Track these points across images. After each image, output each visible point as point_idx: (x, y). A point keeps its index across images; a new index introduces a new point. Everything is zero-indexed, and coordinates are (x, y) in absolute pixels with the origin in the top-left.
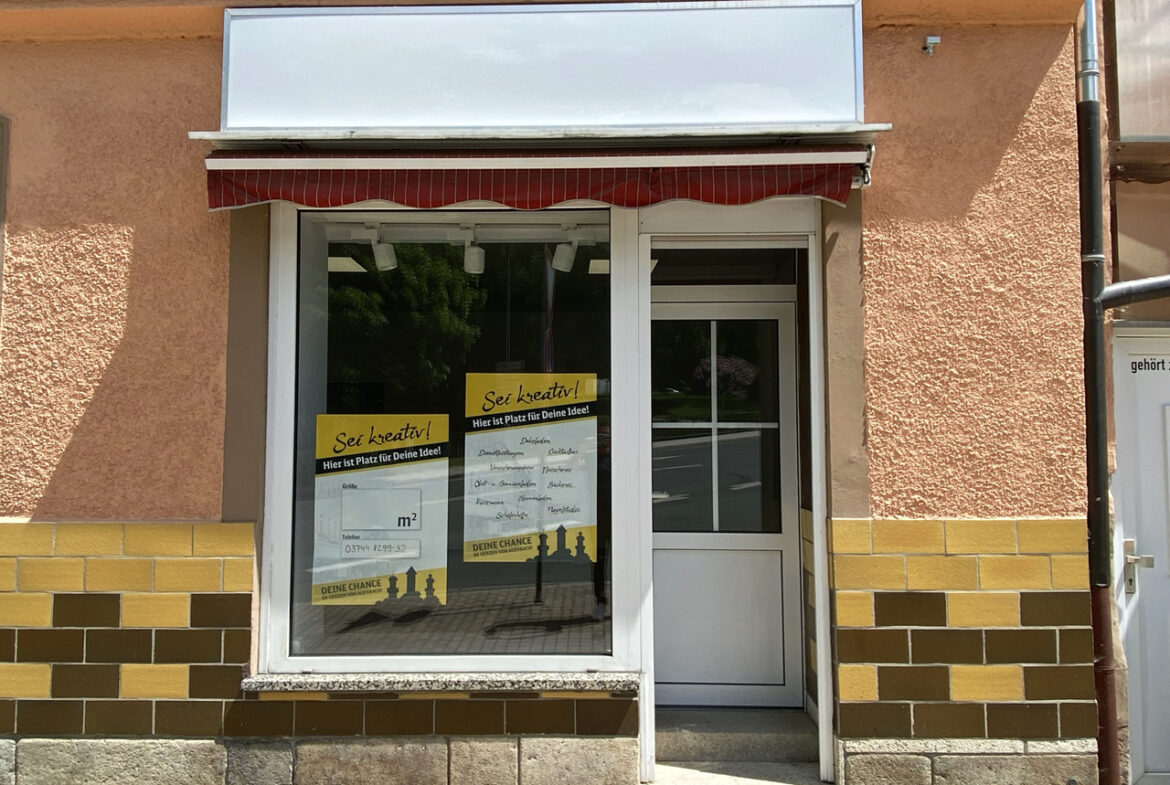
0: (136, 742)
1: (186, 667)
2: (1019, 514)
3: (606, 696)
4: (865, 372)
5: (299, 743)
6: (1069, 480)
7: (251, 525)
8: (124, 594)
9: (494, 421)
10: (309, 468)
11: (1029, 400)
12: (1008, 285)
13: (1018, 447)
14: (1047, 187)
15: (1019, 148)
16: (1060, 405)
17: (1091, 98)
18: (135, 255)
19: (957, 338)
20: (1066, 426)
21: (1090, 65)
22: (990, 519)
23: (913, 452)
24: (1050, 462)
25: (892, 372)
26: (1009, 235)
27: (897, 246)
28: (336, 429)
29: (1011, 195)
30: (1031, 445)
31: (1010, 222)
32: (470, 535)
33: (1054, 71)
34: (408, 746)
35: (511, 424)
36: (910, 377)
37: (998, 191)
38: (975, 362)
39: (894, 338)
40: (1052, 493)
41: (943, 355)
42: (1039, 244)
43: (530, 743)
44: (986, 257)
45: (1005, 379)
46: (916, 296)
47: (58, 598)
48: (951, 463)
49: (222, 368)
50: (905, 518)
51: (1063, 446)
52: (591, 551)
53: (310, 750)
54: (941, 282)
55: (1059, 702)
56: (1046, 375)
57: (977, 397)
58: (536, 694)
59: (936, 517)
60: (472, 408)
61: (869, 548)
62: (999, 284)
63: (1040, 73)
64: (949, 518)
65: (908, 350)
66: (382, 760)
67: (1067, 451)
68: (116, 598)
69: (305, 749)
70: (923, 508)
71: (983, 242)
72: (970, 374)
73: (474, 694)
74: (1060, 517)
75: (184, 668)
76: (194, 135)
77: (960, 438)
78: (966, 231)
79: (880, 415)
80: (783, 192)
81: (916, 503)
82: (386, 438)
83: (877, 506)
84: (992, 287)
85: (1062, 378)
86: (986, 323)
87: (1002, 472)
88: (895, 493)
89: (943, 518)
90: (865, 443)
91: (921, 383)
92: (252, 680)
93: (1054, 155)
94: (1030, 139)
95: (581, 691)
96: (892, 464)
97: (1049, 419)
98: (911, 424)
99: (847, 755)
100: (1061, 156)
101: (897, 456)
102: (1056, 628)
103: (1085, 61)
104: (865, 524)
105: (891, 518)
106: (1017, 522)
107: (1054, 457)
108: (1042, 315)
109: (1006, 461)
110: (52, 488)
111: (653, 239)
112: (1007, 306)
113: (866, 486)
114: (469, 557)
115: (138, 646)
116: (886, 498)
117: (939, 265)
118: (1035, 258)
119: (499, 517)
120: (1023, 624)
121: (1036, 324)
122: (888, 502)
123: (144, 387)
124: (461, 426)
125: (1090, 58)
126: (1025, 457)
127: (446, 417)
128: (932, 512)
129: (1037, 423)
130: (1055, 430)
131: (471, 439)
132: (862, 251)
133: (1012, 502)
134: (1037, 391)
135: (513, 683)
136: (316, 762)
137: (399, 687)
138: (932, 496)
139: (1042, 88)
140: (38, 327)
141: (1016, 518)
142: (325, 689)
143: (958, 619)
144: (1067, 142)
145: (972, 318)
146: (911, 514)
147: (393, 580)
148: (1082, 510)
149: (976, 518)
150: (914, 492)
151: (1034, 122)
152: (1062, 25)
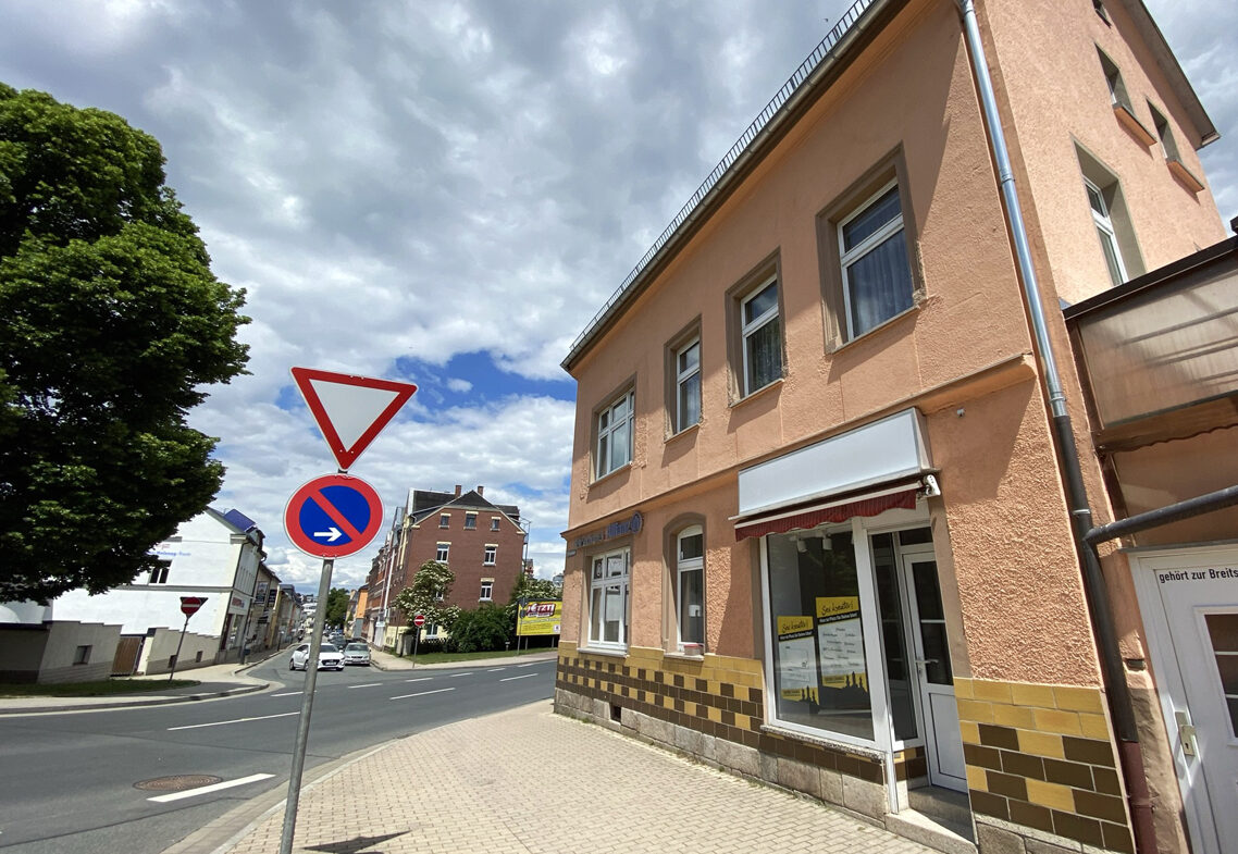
0: (739, 745)
2: (1055, 682)
3: (869, 761)
4: (959, 593)
5: (777, 756)
7: (760, 662)
8: (735, 685)
9: (829, 620)
11: (1049, 607)
12: (1025, 537)
15: (1017, 456)
16: (1069, 610)
18: (731, 558)
19: (1002, 571)
22: (1037, 684)
23: (989, 640)
24: (1069, 648)
25: (971, 592)
27: (964, 521)
28: (783, 621)
29: (1018, 483)
30: (1055, 636)
31: (1020, 499)
32: (823, 673)
33: (1030, 406)
34: (807, 766)
35: (832, 621)
37: (1010, 482)
38: (1014, 584)
39: (969, 572)
40: (1073, 669)
41: (996, 581)
43: (845, 777)
45: (1033, 594)
47: (721, 684)
48: (1010, 647)
49: (751, 598)
50: (990, 680)
52: (864, 686)
53: (780, 760)
57: (1018, 606)
58: (844, 753)
59: (1005, 680)
60: (819, 615)
61: (973, 696)
64: (1013, 682)
65: (978, 579)
66: (800, 772)
67: (1078, 641)
68: (733, 686)
70: (999, 675)
71: (1007, 513)
73: (826, 748)
74: (1079, 686)
75: (749, 717)
76: (734, 518)
77: (1013, 631)
78: (997, 508)
79: (969, 618)
83: (974, 671)
86: (1016, 560)
87: (1040, 654)
88: (982, 664)
89: (1010, 681)
90: (964, 634)
91: (987, 598)
92: (765, 726)
94: (1022, 449)
95: (861, 756)
96: (978, 646)
97: (1064, 620)
98: (985, 623)
99: (977, 822)
101: (981, 642)
102: (1090, 766)
104: (968, 681)
105: (982, 679)
106: (1053, 687)
107: (1070, 645)
109: (1042, 647)
110: (719, 643)
111: (868, 531)
112: (1026, 549)
113: (966, 659)
114: (825, 684)
115: (737, 706)
116: (979, 666)
119: (832, 665)
120: (1067, 758)
122: (980, 669)
123: (735, 606)
124: (817, 622)
126: (1053, 644)
127: (811, 617)
128: (1003, 677)
129: (1057, 622)
131: (820, 628)
132: (947, 526)
133: (1049, 674)
134: (1053, 601)
135: (834, 745)
136: (782, 766)
137: (804, 739)
138: (1002, 667)
139: (1025, 419)
140: (714, 585)
141: (1053, 685)
142: (781, 734)
143: (1026, 748)
145: (1008, 558)
146: (992, 678)
149: (1028, 683)
150: (992, 664)
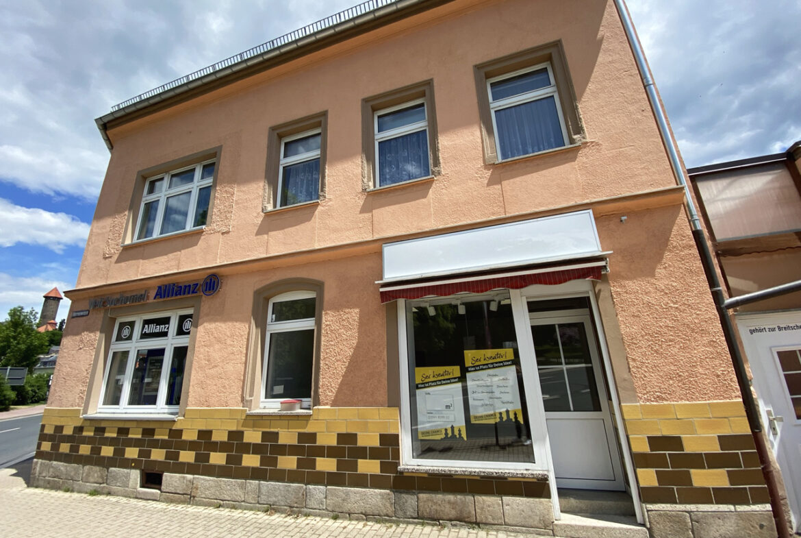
0: (364, 490)
1: (379, 461)
2: (709, 400)
3: (535, 480)
4: (624, 343)
5: (419, 493)
6: (729, 384)
7: (397, 408)
8: (358, 433)
9: (477, 368)
10: (414, 387)
11: (700, 349)
12: (679, 304)
13: (701, 370)
14: (687, 264)
15: (670, 251)
16: (717, 351)
17: (698, 228)
18: (360, 319)
19: (661, 327)
20: (722, 360)
21: (694, 216)
22: (694, 402)
23: (653, 375)
24: (718, 376)
25: (635, 342)
26: (674, 284)
27: (626, 292)
28: (421, 372)
29: (671, 269)
30: (707, 369)
32: (472, 413)
33: (678, 221)
34: (459, 497)
35: (482, 369)
36: (643, 343)
37: (665, 268)
38: (672, 335)
39: (633, 328)
40: (722, 390)
41: (656, 334)
42: (689, 286)
43: (506, 499)
44: (666, 294)
45: (688, 342)
46: (639, 311)
47: (338, 434)
48: (671, 378)
49: (385, 353)
50: (655, 403)
51: (723, 369)
52: (521, 420)
53: (423, 496)
54: (649, 305)
55: (747, 486)
56: (706, 339)
58: (506, 478)
59: (669, 402)
60: (468, 363)
61: (640, 417)
62: (674, 303)
63: (673, 223)
64: (675, 403)
65: (641, 332)
66: (449, 502)
67: (725, 371)
68: (356, 435)
69: (421, 495)
70: (663, 399)
71: (663, 288)
72: (671, 341)
73: (482, 477)
74: (729, 401)
75: (378, 462)
76: (376, 282)
77: (673, 368)
78: (655, 284)
79: (634, 360)
80: (575, 278)
81: (658, 397)
82: (439, 375)
83: (641, 398)
84: (672, 305)
85: (714, 340)
86: (673, 319)
87: (696, 382)
88: (648, 393)
89: (672, 403)
90: (630, 372)
91: (649, 345)
92: (401, 467)
93: (687, 252)
94: (674, 247)
95: (524, 477)
96: (643, 380)
97: (713, 358)
98: (648, 363)
99: (648, 511)
100: (690, 252)
101: (645, 376)
102: (739, 452)
103: (692, 216)
104: (636, 406)
105: (648, 403)
106: (709, 404)
107: (719, 374)
108: (698, 314)
109: (697, 377)
110: (336, 396)
111: (527, 298)
112: (681, 311)
113: (634, 390)
114: (473, 422)
115: (363, 453)
116: (644, 394)
117: (646, 298)
118: (689, 292)
119: (483, 405)
120: (722, 450)
121: (696, 318)
122: (646, 396)
123: (362, 361)
124: (464, 370)
125: (693, 214)
126: (705, 374)
127: (459, 367)
128: (667, 400)
129: (707, 360)
130: (717, 362)
131: (468, 375)
132: (612, 296)
133: (704, 395)
134: (704, 346)
135: (496, 473)
136: (425, 502)
137: (453, 472)
138: (665, 393)
139: (674, 228)
140: (332, 343)
141: (708, 402)
142: (426, 472)
143: (689, 448)
144: (691, 246)
145: (666, 318)
146: (657, 401)
147: (446, 430)
148: (739, 397)
149: (688, 402)
150: (656, 392)
151: (674, 240)
152: (678, 205)
